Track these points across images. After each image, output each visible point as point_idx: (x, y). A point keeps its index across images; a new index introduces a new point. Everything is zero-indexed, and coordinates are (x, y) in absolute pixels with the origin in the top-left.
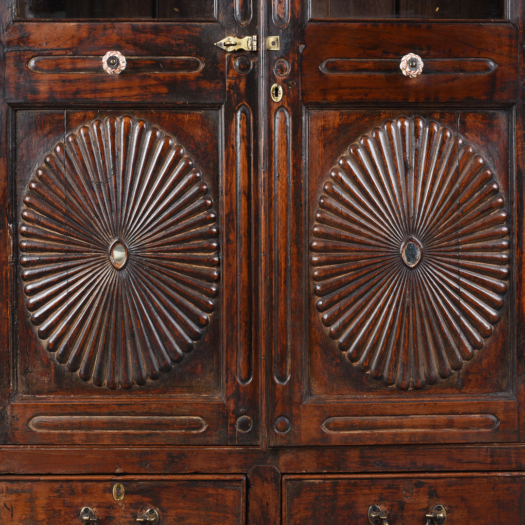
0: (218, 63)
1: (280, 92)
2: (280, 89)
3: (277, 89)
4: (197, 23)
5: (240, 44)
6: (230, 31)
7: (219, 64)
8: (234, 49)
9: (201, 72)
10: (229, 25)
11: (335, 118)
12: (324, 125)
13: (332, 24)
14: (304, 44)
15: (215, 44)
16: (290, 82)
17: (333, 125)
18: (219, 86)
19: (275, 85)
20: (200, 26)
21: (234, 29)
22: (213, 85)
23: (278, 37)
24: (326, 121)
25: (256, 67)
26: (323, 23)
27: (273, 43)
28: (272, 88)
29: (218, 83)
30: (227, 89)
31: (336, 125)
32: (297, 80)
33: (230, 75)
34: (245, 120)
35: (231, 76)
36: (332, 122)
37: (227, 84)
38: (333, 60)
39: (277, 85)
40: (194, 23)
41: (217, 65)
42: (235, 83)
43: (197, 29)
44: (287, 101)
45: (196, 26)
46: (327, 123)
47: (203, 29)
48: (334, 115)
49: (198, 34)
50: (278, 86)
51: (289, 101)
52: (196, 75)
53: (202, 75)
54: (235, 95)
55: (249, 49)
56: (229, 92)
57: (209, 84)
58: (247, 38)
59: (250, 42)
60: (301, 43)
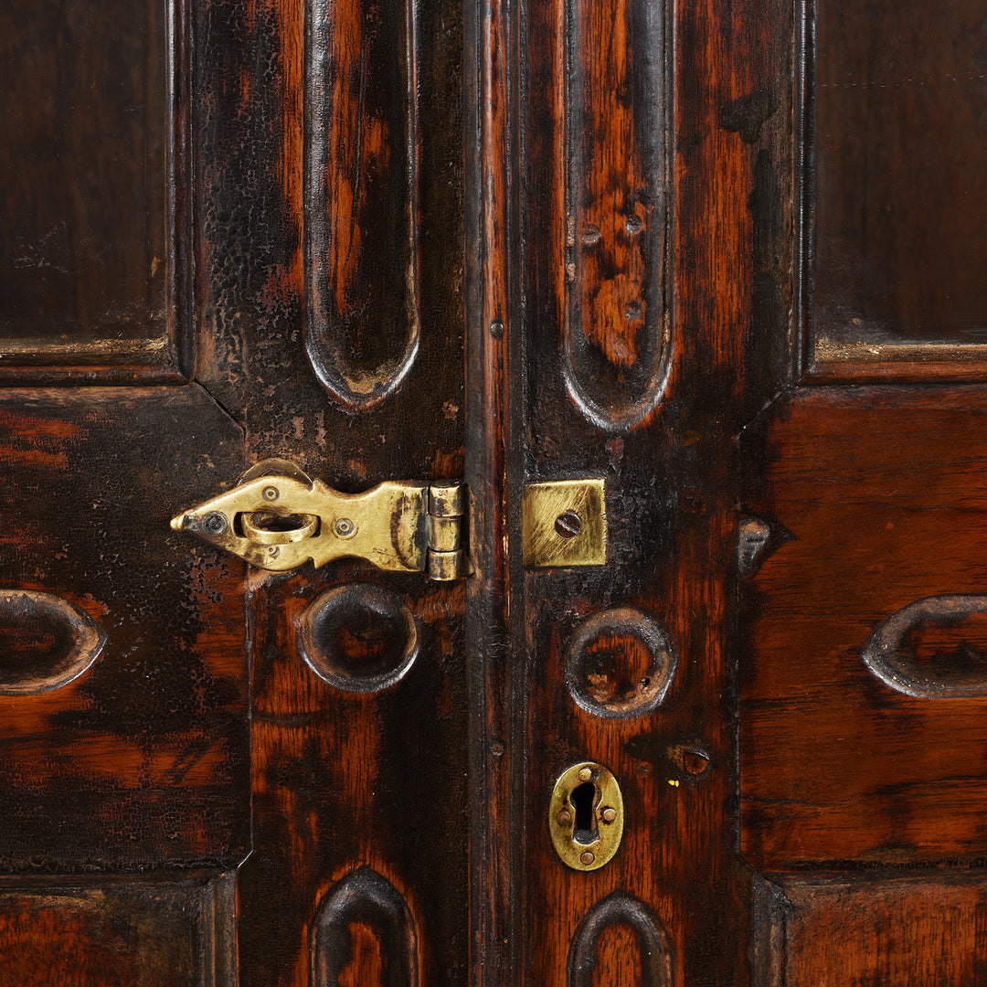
0: (198, 627)
1: (609, 813)
2: (611, 795)
3: (584, 795)
4: (51, 393)
5: (342, 530)
6: (276, 440)
7: (202, 637)
8: (301, 558)
9: (82, 687)
10: (270, 400)
11: (950, 926)
12: (878, 973)
13: (952, 393)
14: (765, 518)
15: (176, 523)
16: (675, 753)
17: (940, 971)
18: (202, 768)
19: (571, 776)
20: (73, 413)
21: (298, 423)
22: (164, 762)
23: (599, 483)
24: (891, 946)
25: (447, 649)
26: (893, 389)
27: (567, 524)
28: (557, 793)
29: (199, 747)
30: (258, 785)
31: (955, 966)
32: (716, 734)
33: (278, 705)
34: (377, 962)
35: (285, 708)
36: (929, 955)
37: (258, 756)
38: (952, 605)
39: (587, 772)
40: (34, 394)
41: (191, 638)
42: (312, 746)
43: (54, 428)
44: (657, 867)
45: (48, 411)
46: (898, 958)
47: (91, 426)
48: (941, 909)
49: (61, 458)
50: (594, 772)
51: (668, 859)
52: (49, 702)
53: (86, 703)
54: (313, 820)
55: (403, 560)
56: (268, 800)
57: (135, 758)
58: (389, 490)
59: (408, 522)
60: (748, 514)
